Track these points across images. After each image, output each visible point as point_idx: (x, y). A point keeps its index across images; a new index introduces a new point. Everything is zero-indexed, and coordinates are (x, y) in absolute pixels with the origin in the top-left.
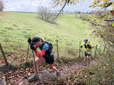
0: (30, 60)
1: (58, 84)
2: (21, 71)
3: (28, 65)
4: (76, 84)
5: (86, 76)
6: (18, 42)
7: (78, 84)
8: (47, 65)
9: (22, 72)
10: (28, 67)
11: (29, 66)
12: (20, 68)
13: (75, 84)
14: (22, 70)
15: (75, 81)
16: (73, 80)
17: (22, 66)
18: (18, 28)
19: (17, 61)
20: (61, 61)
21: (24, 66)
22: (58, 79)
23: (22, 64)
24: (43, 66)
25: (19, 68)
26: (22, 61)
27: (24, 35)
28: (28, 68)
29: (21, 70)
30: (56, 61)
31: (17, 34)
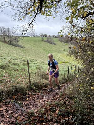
1: (37, 121)
4: (59, 115)
5: (67, 102)
15: (57, 111)
16: (54, 111)
20: (34, 88)
22: (35, 114)
30: (27, 89)
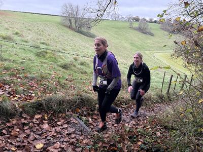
0: (43, 98)
1: (106, 149)
2: (23, 120)
3: (39, 107)
5: (158, 134)
6: (22, 63)
7: (146, 151)
8: (80, 109)
9: (26, 122)
10: (39, 111)
11: (42, 109)
12: (21, 113)
13: (141, 150)
14: (26, 119)
15: (140, 143)
16: (135, 141)
17: (26, 109)
18: (23, 39)
19: (16, 98)
21: (31, 110)
23: (26, 106)
24: (72, 111)
25: (18, 114)
26: (27, 99)
27: (34, 51)
28: (39, 114)
29: (23, 118)
31: (20, 49)
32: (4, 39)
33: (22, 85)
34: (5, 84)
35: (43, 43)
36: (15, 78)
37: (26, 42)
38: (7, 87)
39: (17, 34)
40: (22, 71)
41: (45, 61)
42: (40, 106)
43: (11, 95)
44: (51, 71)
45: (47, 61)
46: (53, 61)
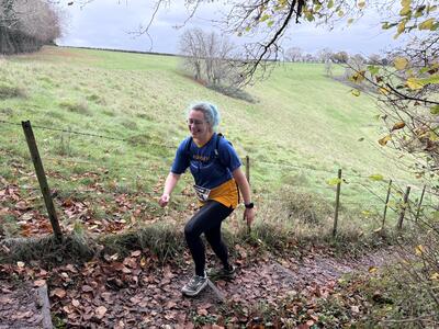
0: (140, 227)
1: (243, 327)
5: (355, 309)
6: (104, 159)
12: (102, 253)
15: (310, 323)
17: (110, 246)
19: (95, 226)
20: (260, 240)
22: (245, 310)
26: (113, 229)
30: (239, 240)
31: (100, 130)
32: (72, 110)
33: (105, 202)
34: (76, 200)
35: (142, 116)
36: (92, 190)
37: (111, 114)
38: (80, 205)
39: (94, 98)
40: (103, 176)
41: (145, 154)
42: (134, 242)
43: (87, 220)
44: (155, 174)
45: (149, 155)
46: (161, 155)
